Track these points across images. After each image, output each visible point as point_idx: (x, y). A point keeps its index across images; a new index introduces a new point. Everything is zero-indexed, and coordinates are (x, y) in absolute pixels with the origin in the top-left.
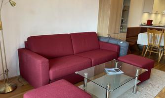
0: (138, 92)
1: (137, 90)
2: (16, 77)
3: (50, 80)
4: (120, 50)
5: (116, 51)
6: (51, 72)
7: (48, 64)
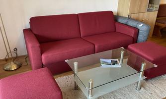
0: (142, 89)
1: (142, 86)
2: (24, 56)
3: (43, 65)
4: (138, 35)
5: (133, 36)
6: (43, 56)
7: (39, 49)
